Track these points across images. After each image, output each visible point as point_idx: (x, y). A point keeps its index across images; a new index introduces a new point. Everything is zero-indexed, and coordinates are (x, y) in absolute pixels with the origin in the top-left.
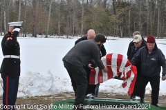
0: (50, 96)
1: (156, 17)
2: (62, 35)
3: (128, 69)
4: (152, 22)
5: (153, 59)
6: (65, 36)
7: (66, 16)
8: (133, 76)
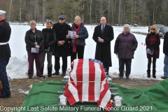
1: (118, 5)
2: (23, 22)
4: (114, 9)
6: (26, 23)
7: (27, 3)
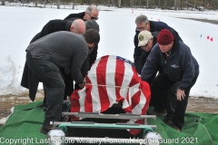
0: (11, 95)
2: (28, 2)
3: (135, 89)
5: (174, 66)
8: (143, 101)
